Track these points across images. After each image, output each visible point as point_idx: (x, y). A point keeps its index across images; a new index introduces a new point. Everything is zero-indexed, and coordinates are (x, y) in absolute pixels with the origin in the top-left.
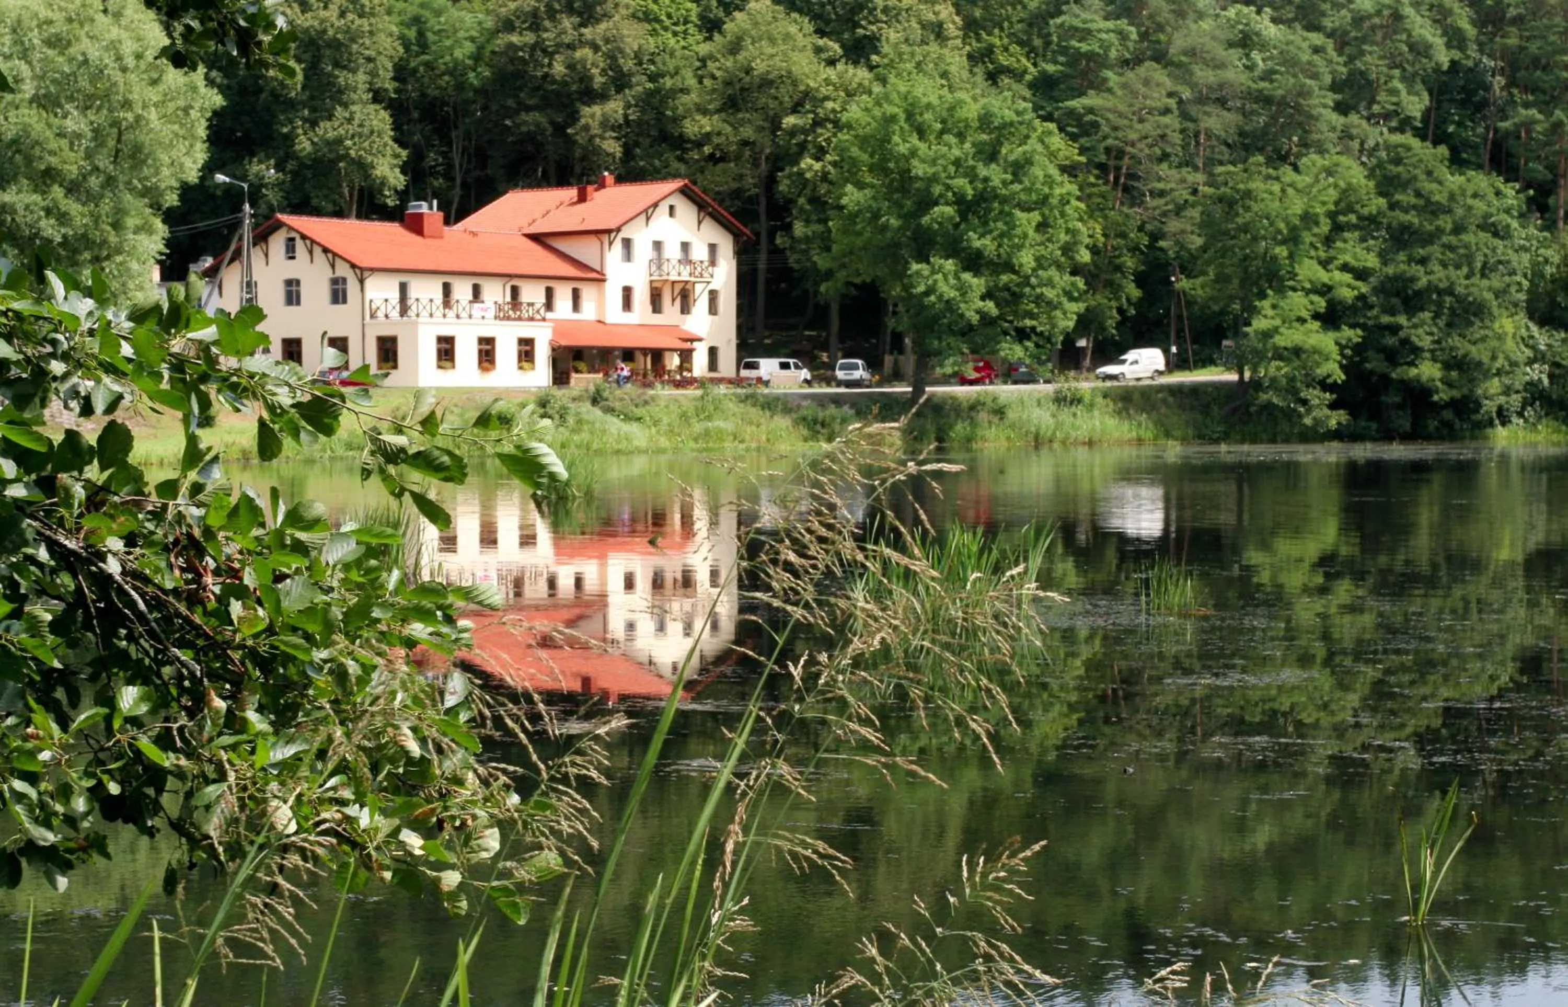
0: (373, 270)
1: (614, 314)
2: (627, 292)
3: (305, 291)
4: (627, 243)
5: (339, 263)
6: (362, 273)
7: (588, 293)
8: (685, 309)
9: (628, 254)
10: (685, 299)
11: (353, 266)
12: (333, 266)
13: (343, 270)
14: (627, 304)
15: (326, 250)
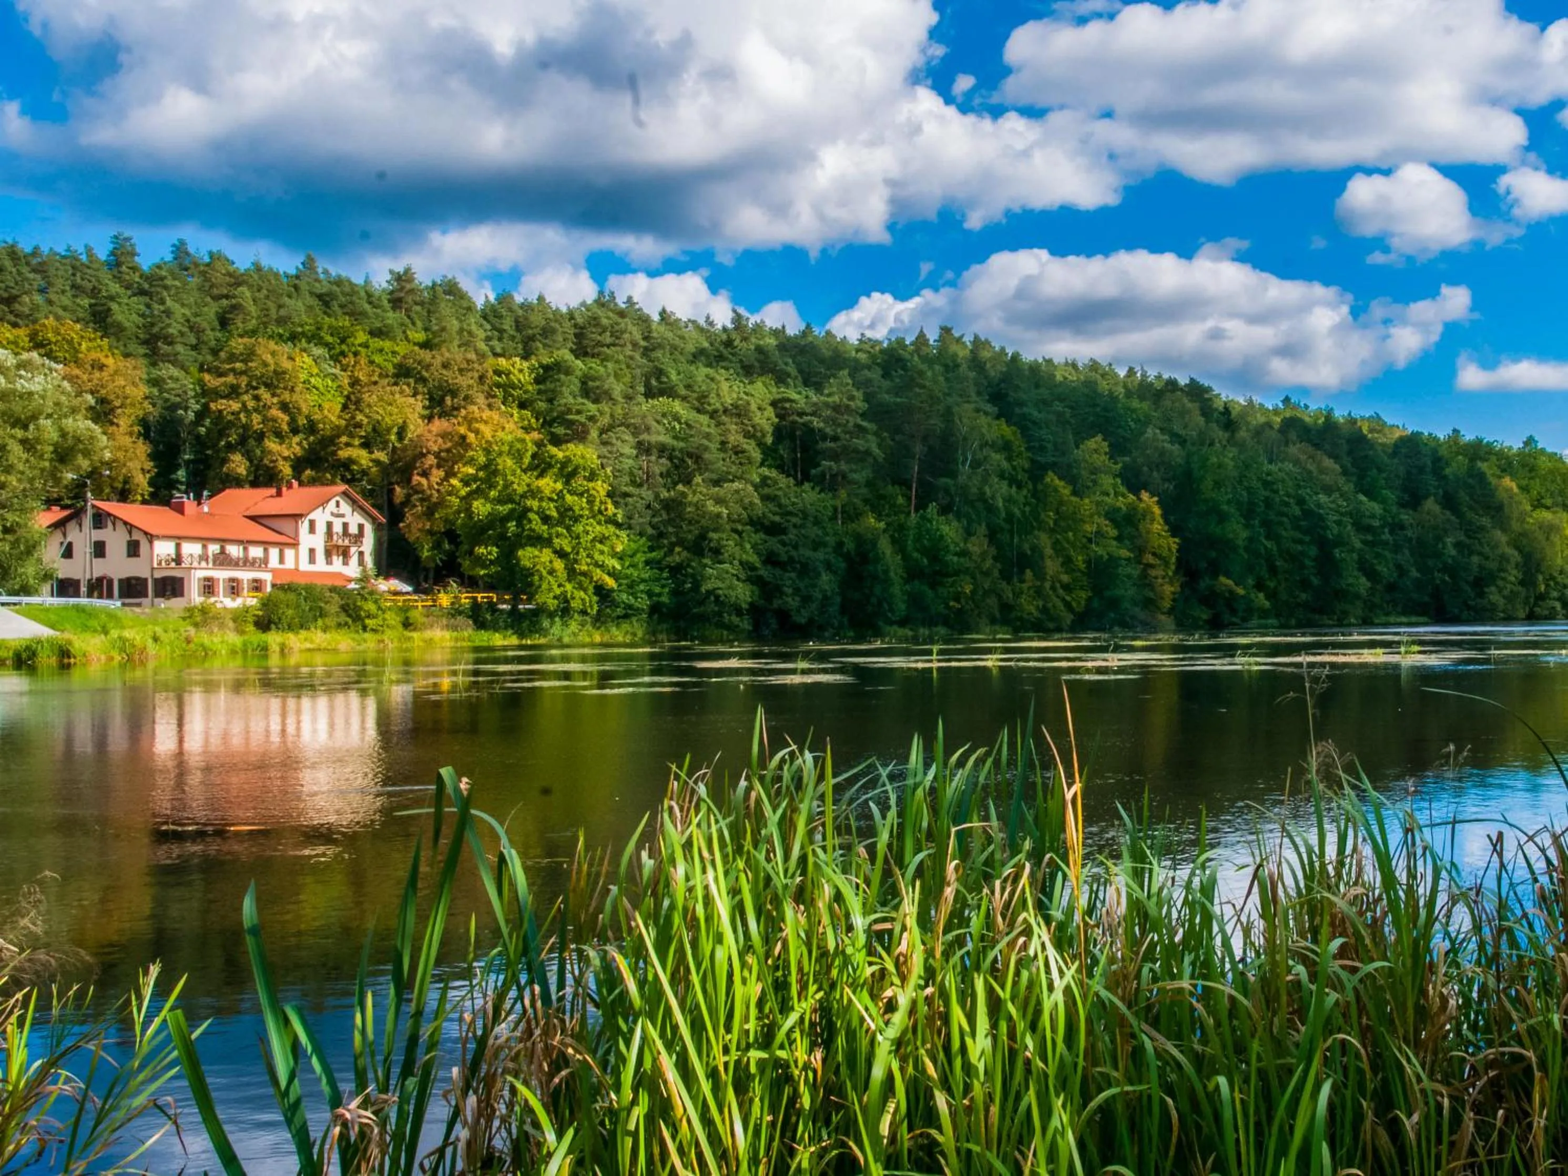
0: (158, 537)
1: (305, 566)
2: (312, 551)
3: (108, 549)
4: (312, 524)
5: (134, 531)
6: (151, 538)
7: (289, 553)
8: (345, 563)
9: (312, 529)
10: (345, 554)
11: (146, 533)
12: (130, 533)
13: (136, 536)
14: (312, 560)
15: (126, 523)
